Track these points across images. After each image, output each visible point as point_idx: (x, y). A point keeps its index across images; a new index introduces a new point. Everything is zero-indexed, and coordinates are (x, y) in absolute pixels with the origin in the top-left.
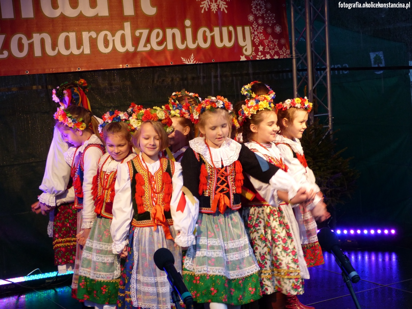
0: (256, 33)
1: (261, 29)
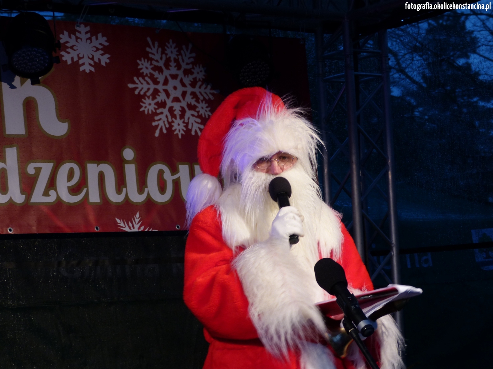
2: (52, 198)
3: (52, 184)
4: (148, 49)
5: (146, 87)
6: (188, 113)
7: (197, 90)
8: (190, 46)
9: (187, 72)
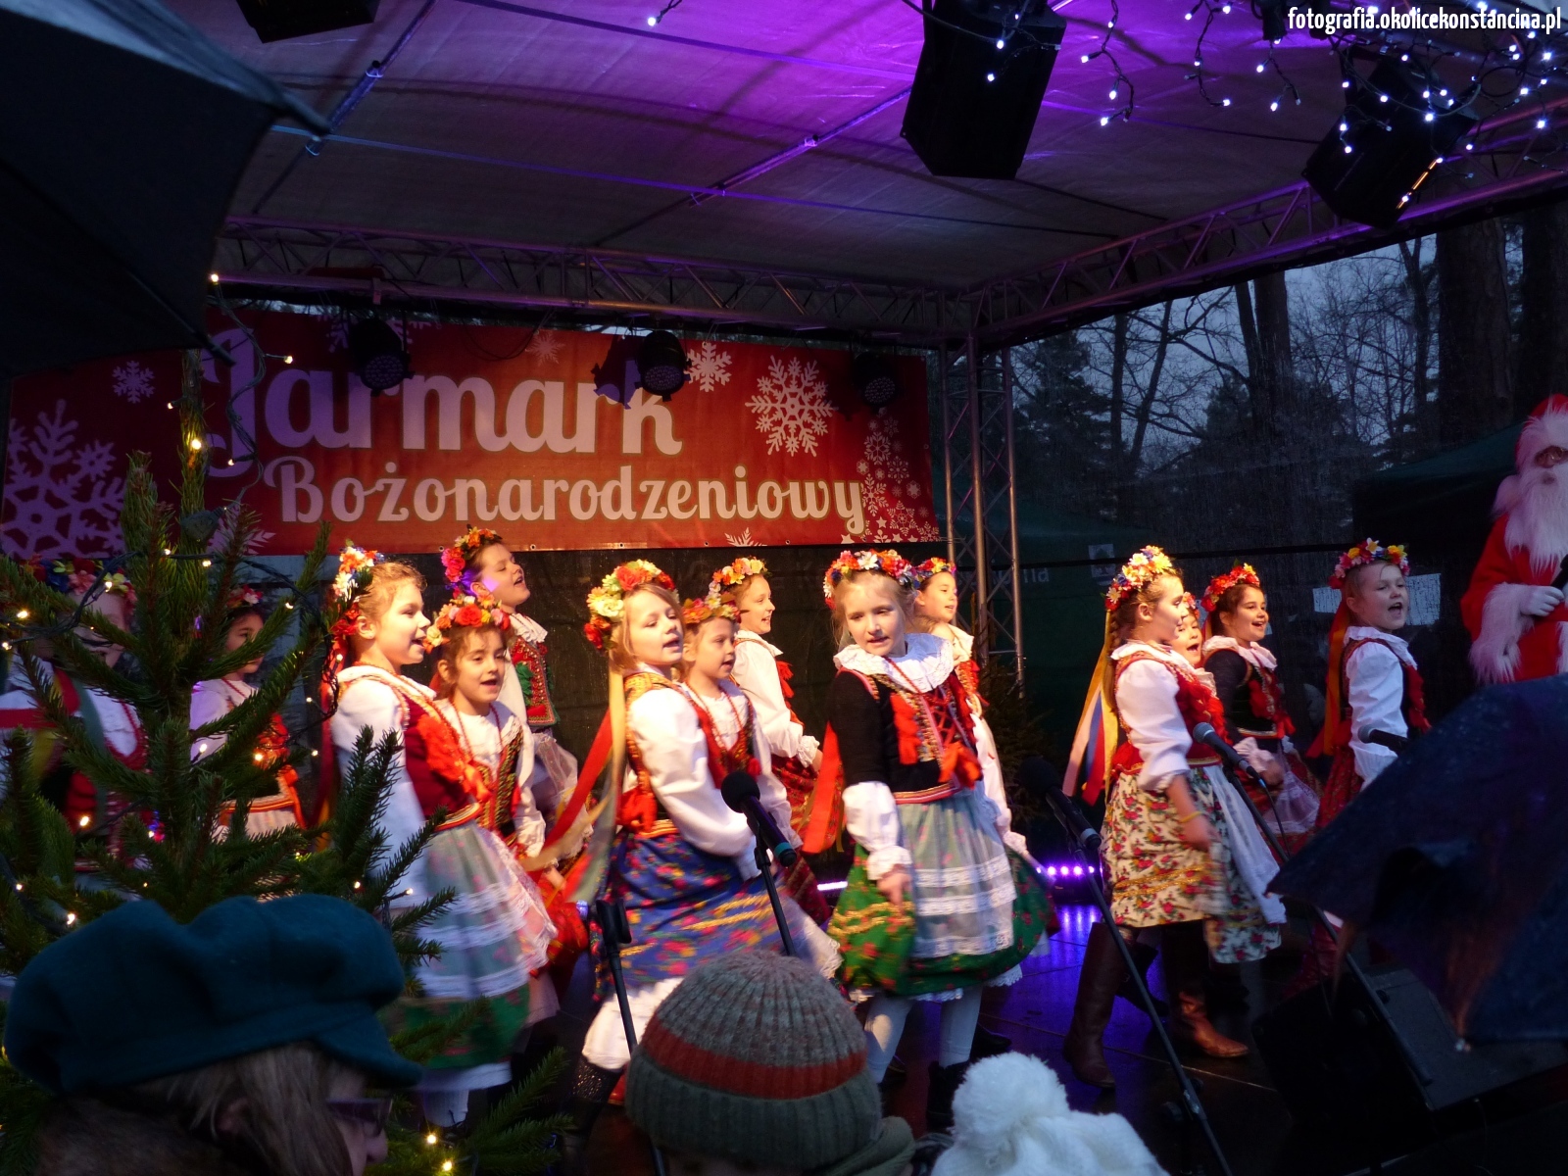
0: (871, 495)
1: (882, 488)
2: (663, 515)
3: (663, 501)
4: (770, 368)
5: (763, 405)
6: (804, 431)
7: (815, 408)
8: (815, 363)
9: (807, 390)
